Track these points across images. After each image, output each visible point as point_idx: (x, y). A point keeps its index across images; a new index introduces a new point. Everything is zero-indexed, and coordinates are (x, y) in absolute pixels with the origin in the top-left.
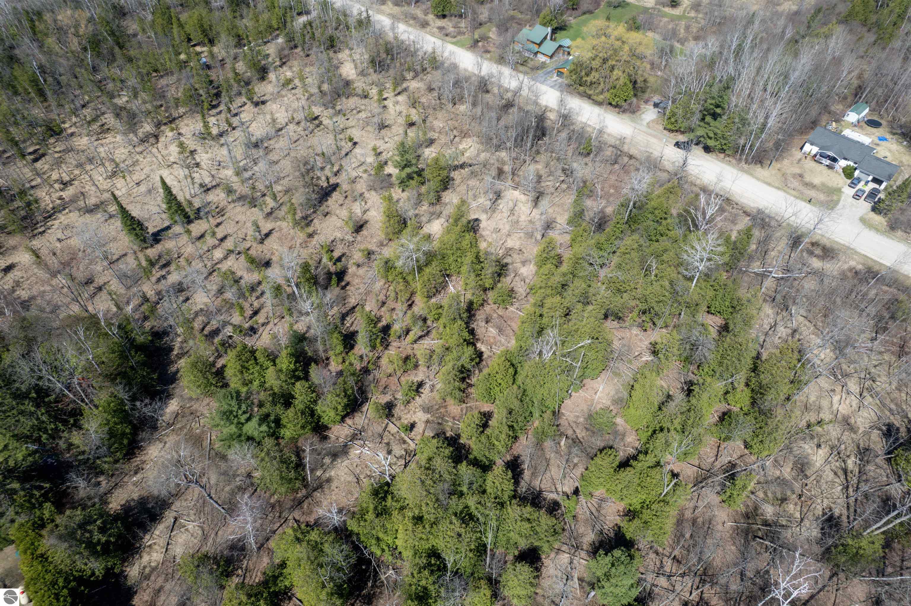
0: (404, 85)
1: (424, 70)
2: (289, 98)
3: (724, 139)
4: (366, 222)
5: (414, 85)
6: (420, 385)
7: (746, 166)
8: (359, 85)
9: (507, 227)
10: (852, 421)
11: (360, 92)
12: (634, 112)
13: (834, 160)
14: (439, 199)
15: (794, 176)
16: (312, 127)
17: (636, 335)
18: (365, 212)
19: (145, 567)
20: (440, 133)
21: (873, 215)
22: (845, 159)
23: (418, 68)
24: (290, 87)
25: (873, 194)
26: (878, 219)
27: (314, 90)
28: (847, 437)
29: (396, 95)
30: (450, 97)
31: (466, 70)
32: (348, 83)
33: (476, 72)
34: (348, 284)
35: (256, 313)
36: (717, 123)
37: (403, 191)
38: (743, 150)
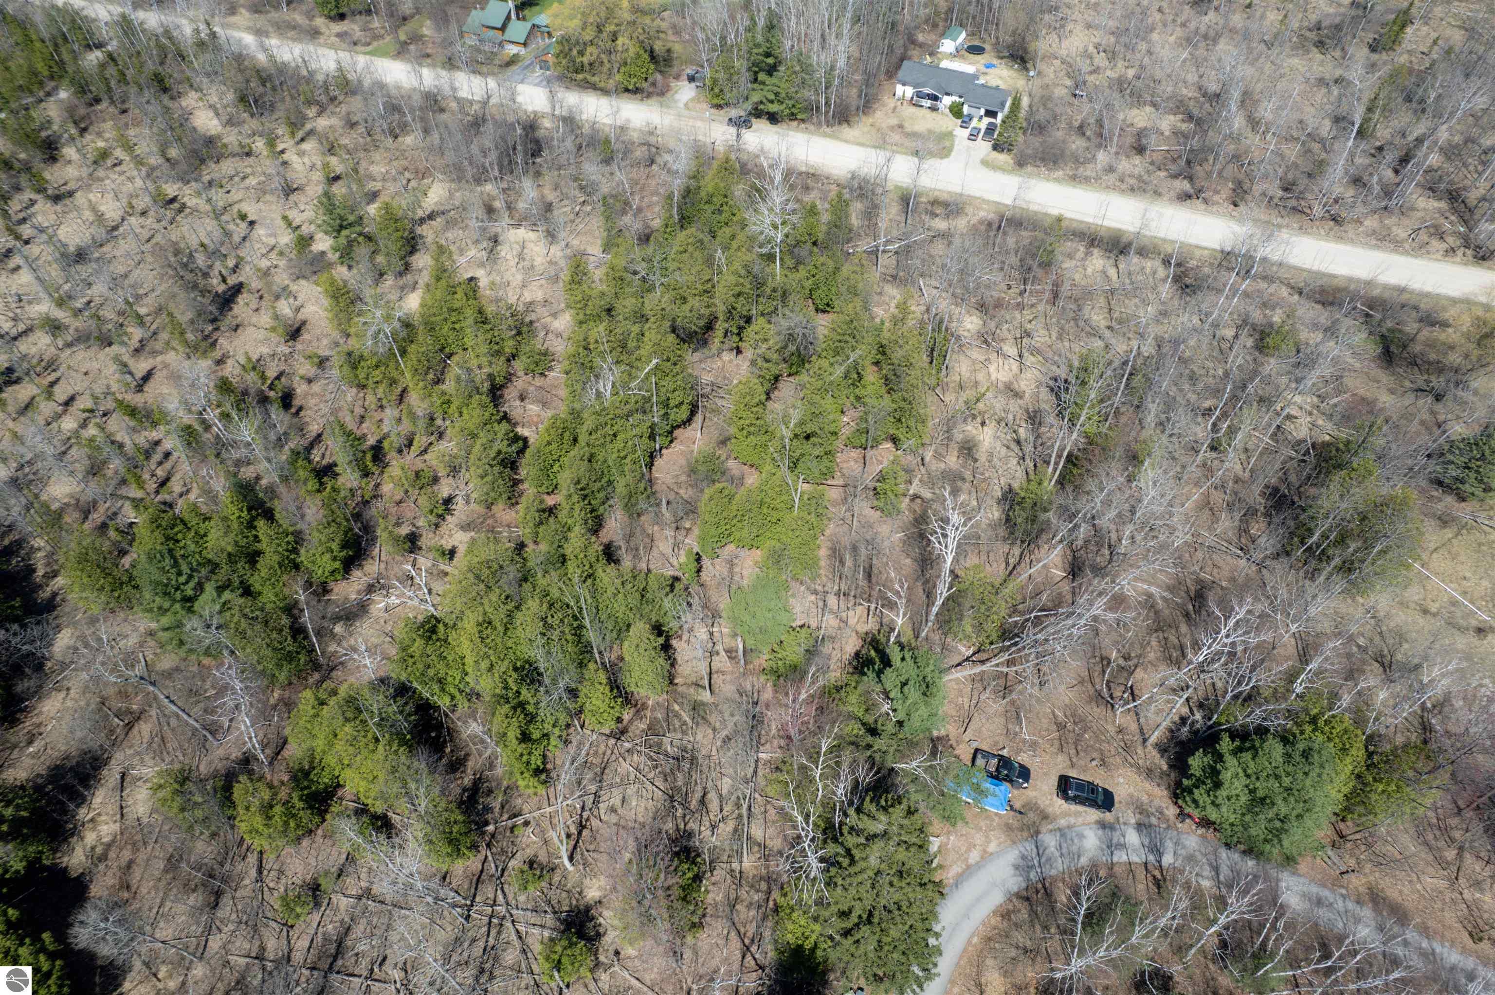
0: (308, 126)
1: (333, 99)
2: (112, 179)
3: (790, 98)
4: (304, 323)
5: (322, 123)
6: (448, 501)
7: (828, 130)
8: (231, 138)
9: (519, 277)
10: (1015, 386)
11: (237, 149)
12: (662, 94)
13: (935, 98)
14: (407, 267)
15: (892, 128)
16: (169, 214)
17: (730, 361)
18: (298, 310)
19: (93, 848)
20: (384, 180)
21: (995, 154)
22: (947, 94)
23: (323, 98)
24: (110, 163)
25: (990, 129)
26: (1003, 158)
27: (155, 160)
28: (1014, 406)
29: (298, 143)
30: (385, 126)
31: (399, 88)
32: (210, 141)
33: (416, 84)
34: (300, 409)
35: (163, 483)
36: (774, 80)
37: (350, 267)
38: (818, 108)
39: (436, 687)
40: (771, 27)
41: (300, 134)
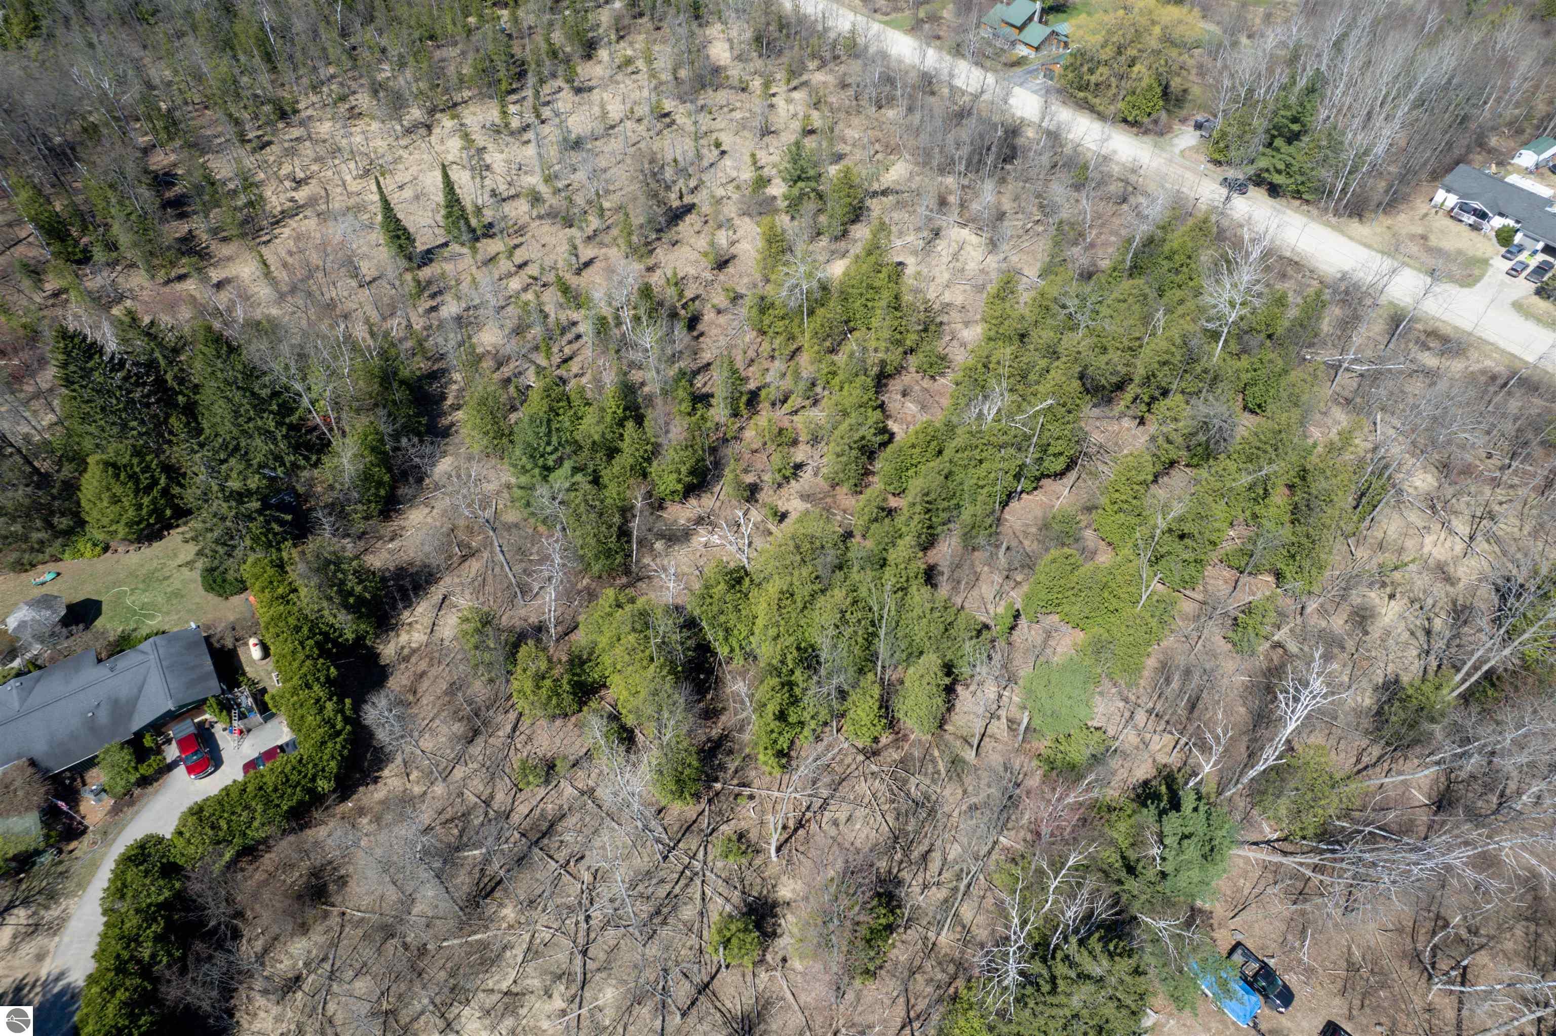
0: (805, 78)
1: (836, 58)
2: (626, 84)
3: (1302, 174)
4: (734, 257)
5: (818, 78)
6: (799, 467)
7: (1334, 220)
8: (735, 72)
9: (946, 276)
10: (1451, 569)
11: (736, 83)
12: (1161, 134)
13: (1483, 216)
14: (845, 234)
15: (1412, 237)
16: (659, 126)
17: (1129, 429)
18: (733, 243)
19: (403, 648)
20: (854, 145)
21: (1536, 300)
22: (1501, 215)
23: (828, 55)
24: (630, 69)
25: (1541, 270)
26: (1544, 306)
27: (666, 76)
28: (1440, 590)
29: (791, 90)
30: (874, 95)
31: (900, 62)
32: (717, 70)
33: (917, 62)
34: (702, 334)
35: (565, 361)
36: (1291, 149)
37: (793, 218)
38: (1330, 192)
39: (721, 634)
40: (1311, 90)
41: (795, 83)
